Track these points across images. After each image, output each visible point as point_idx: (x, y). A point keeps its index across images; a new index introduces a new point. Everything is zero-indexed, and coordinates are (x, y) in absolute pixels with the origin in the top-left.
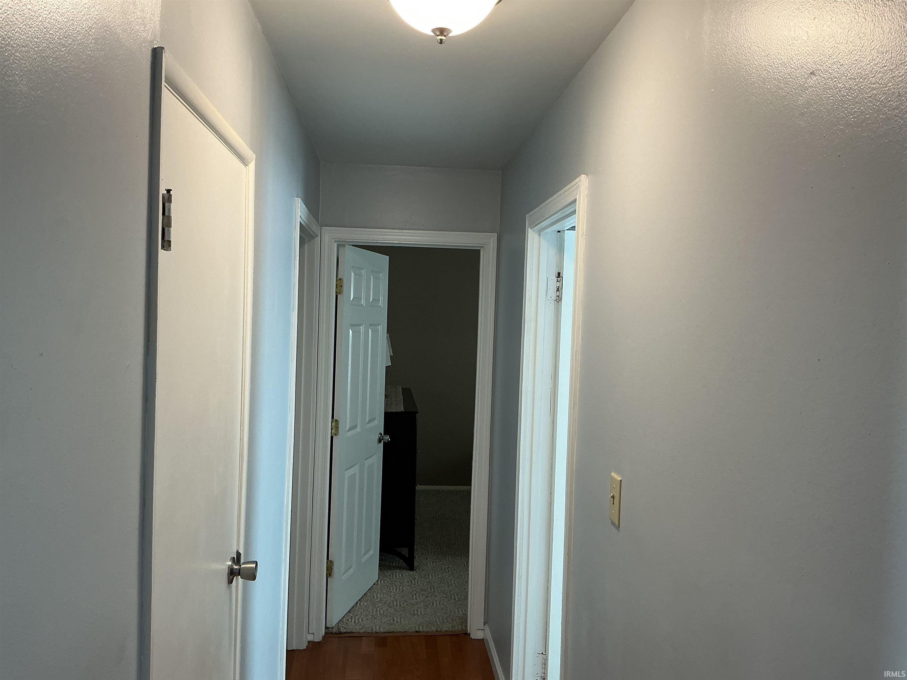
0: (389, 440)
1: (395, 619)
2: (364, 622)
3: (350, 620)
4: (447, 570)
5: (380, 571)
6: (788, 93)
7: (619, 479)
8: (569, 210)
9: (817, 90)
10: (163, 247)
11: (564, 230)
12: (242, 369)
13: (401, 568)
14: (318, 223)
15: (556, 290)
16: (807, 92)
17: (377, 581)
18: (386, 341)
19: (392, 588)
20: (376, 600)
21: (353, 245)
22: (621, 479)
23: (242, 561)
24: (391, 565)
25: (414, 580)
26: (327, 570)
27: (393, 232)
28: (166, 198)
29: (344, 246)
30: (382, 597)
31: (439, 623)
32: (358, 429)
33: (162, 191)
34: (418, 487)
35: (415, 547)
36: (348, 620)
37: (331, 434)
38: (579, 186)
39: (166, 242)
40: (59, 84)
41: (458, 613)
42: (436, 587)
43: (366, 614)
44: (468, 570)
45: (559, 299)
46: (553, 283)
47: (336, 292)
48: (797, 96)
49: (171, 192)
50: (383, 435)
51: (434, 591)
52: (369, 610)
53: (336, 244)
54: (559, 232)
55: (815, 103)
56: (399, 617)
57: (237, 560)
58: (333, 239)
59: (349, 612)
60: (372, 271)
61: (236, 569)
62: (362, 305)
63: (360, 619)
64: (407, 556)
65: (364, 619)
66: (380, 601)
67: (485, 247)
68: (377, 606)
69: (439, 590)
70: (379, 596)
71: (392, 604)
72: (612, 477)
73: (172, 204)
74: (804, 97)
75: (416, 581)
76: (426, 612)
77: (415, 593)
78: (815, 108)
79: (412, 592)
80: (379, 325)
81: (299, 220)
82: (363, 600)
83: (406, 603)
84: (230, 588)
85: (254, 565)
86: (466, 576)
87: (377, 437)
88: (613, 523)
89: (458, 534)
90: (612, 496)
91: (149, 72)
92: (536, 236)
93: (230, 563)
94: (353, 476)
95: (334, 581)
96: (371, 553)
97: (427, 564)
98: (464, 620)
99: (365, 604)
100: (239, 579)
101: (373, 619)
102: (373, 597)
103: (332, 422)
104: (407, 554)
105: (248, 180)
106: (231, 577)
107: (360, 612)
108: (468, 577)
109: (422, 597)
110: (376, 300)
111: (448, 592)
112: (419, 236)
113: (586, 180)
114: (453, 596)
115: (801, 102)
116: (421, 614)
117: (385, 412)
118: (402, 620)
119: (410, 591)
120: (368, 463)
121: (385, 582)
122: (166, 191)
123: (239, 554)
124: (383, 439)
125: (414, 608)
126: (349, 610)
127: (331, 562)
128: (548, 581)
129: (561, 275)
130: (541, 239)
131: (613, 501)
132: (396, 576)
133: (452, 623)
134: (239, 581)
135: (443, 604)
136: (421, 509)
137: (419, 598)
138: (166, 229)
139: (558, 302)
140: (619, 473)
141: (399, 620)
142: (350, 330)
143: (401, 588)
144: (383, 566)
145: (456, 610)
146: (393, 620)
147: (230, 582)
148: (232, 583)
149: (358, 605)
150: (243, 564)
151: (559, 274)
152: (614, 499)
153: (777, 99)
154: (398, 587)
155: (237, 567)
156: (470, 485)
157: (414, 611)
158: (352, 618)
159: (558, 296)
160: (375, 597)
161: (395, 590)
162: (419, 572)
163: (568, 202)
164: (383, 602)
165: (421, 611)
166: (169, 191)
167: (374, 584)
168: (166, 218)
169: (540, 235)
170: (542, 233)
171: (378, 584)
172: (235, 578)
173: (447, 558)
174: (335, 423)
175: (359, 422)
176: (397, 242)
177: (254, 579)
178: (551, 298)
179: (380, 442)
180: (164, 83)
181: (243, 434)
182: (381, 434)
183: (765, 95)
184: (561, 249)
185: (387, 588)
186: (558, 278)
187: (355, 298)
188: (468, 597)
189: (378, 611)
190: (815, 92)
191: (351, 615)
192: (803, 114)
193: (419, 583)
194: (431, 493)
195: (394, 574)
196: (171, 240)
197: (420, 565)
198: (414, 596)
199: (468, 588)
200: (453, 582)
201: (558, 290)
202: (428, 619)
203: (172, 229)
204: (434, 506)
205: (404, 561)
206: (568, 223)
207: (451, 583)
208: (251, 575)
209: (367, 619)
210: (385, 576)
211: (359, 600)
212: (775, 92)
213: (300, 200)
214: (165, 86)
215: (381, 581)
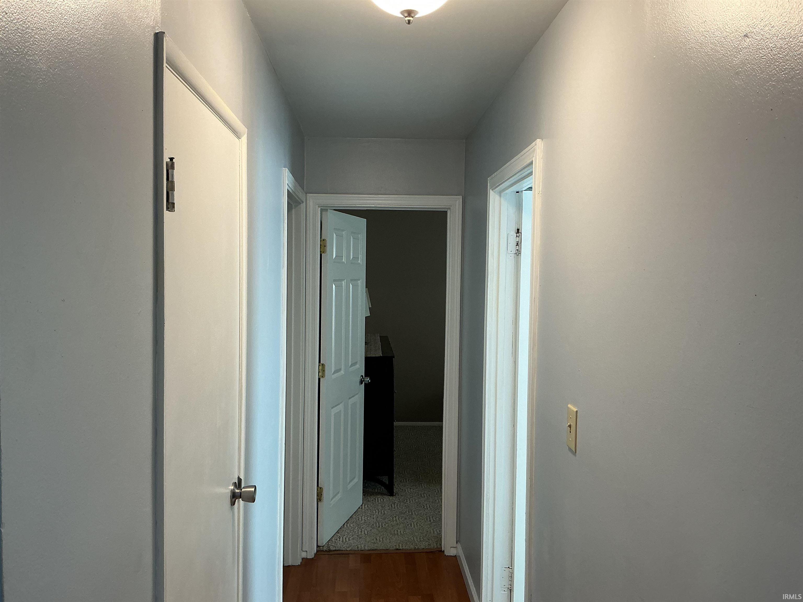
0: (370, 381)
1: (378, 538)
2: (350, 542)
3: (338, 539)
4: (423, 495)
5: (364, 497)
6: (723, 55)
7: (575, 410)
8: (526, 172)
9: (750, 51)
10: (168, 209)
11: (522, 190)
12: (240, 318)
13: (382, 494)
14: (304, 190)
15: (516, 244)
16: (741, 53)
17: (362, 505)
18: (365, 294)
19: (374, 512)
20: (361, 522)
21: (334, 210)
22: (576, 410)
23: (243, 486)
24: (374, 491)
25: (394, 504)
26: (317, 495)
27: (370, 197)
28: (170, 165)
29: (327, 210)
30: (366, 519)
31: (416, 542)
32: (342, 372)
33: (166, 159)
34: (396, 424)
35: (395, 475)
36: (337, 540)
37: (319, 377)
38: (535, 149)
39: (170, 204)
40: (74, 63)
41: (434, 533)
42: (413, 510)
43: (352, 534)
44: (441, 496)
45: (519, 253)
46: (513, 239)
47: (320, 252)
48: (732, 57)
49: (174, 160)
50: (364, 377)
51: (412, 514)
52: (355, 530)
53: (320, 209)
54: (518, 192)
55: (749, 63)
56: (381, 537)
57: (238, 484)
58: (317, 204)
59: (338, 532)
60: (352, 232)
61: (238, 492)
62: (343, 263)
63: (347, 538)
64: (387, 483)
65: (350, 539)
66: (365, 522)
67: (451, 208)
68: (361, 527)
69: (416, 513)
70: (363, 519)
71: (375, 525)
72: (568, 408)
73: (175, 171)
74: (738, 58)
75: (396, 506)
76: (405, 533)
77: (395, 515)
78: (749, 67)
79: (392, 515)
80: (359, 280)
81: (287, 187)
82: (349, 522)
83: (387, 525)
84: (232, 509)
85: (253, 489)
86: (440, 501)
87: (359, 379)
88: (570, 449)
89: (432, 464)
90: (569, 425)
91: (152, 54)
92: (497, 197)
93: (232, 487)
94: (339, 413)
95: (324, 505)
96: (356, 480)
97: (405, 491)
98: (439, 540)
99: (351, 525)
100: (240, 501)
101: (359, 539)
102: (359, 520)
103: (319, 366)
104: (387, 482)
105: (241, 151)
106: (233, 500)
107: (347, 532)
108: (442, 502)
109: (401, 519)
110: (356, 258)
111: (424, 515)
112: (391, 200)
113: (541, 143)
114: (428, 518)
115: (735, 62)
116: (401, 534)
117: (365, 357)
118: (384, 539)
119: (391, 514)
120: (351, 401)
121: (369, 506)
122: (169, 159)
123: (240, 480)
124: (364, 381)
125: (394, 529)
126: (337, 531)
127: (320, 488)
128: (513, 503)
129: (520, 232)
130: (502, 199)
131: (570, 430)
132: (378, 501)
133: (428, 542)
134: (240, 503)
135: (420, 525)
136: (399, 443)
137: (399, 520)
138: (170, 192)
139: (518, 255)
140: (575, 405)
141: (381, 540)
142: (334, 285)
143: (382, 511)
144: (366, 492)
145: (432, 531)
146: (376, 539)
147: (233, 504)
148: (234, 505)
149: (345, 526)
150: (244, 488)
151: (518, 230)
152: (570, 428)
153: (713, 61)
154: (380, 511)
155: (238, 491)
156: (442, 421)
157: (394, 531)
158: (340, 538)
159: (517, 250)
160: (360, 519)
161: (377, 513)
162: (398, 497)
163: (525, 164)
164: (367, 523)
165: (400, 532)
166: (172, 159)
167: (359, 508)
168: (169, 182)
169: (500, 196)
170: (502, 194)
171: (362, 508)
172: (237, 499)
173: (423, 485)
174: (322, 367)
175: (343, 366)
176: (374, 206)
177: (254, 502)
178: (511, 251)
179: (362, 383)
180: (165, 64)
181: (241, 375)
182: (362, 376)
183: (703, 59)
184: (519, 207)
185: (371, 511)
186: (517, 234)
187: (337, 256)
188: (441, 519)
189: (363, 531)
190: (748, 53)
191: (339, 535)
192: (737, 73)
193: (399, 507)
194: (407, 429)
195: (377, 499)
196: (175, 202)
197: (399, 491)
198: (394, 519)
199: (442, 511)
200: (428, 506)
201: (517, 244)
202: (407, 539)
203: (175, 193)
204: (411, 440)
205: (385, 488)
206: (526, 184)
207: (427, 507)
208: (251, 498)
209: (353, 539)
210: (368, 501)
211: (346, 522)
212: (711, 55)
213: (287, 169)
214: (166, 66)
215: (365, 505)
